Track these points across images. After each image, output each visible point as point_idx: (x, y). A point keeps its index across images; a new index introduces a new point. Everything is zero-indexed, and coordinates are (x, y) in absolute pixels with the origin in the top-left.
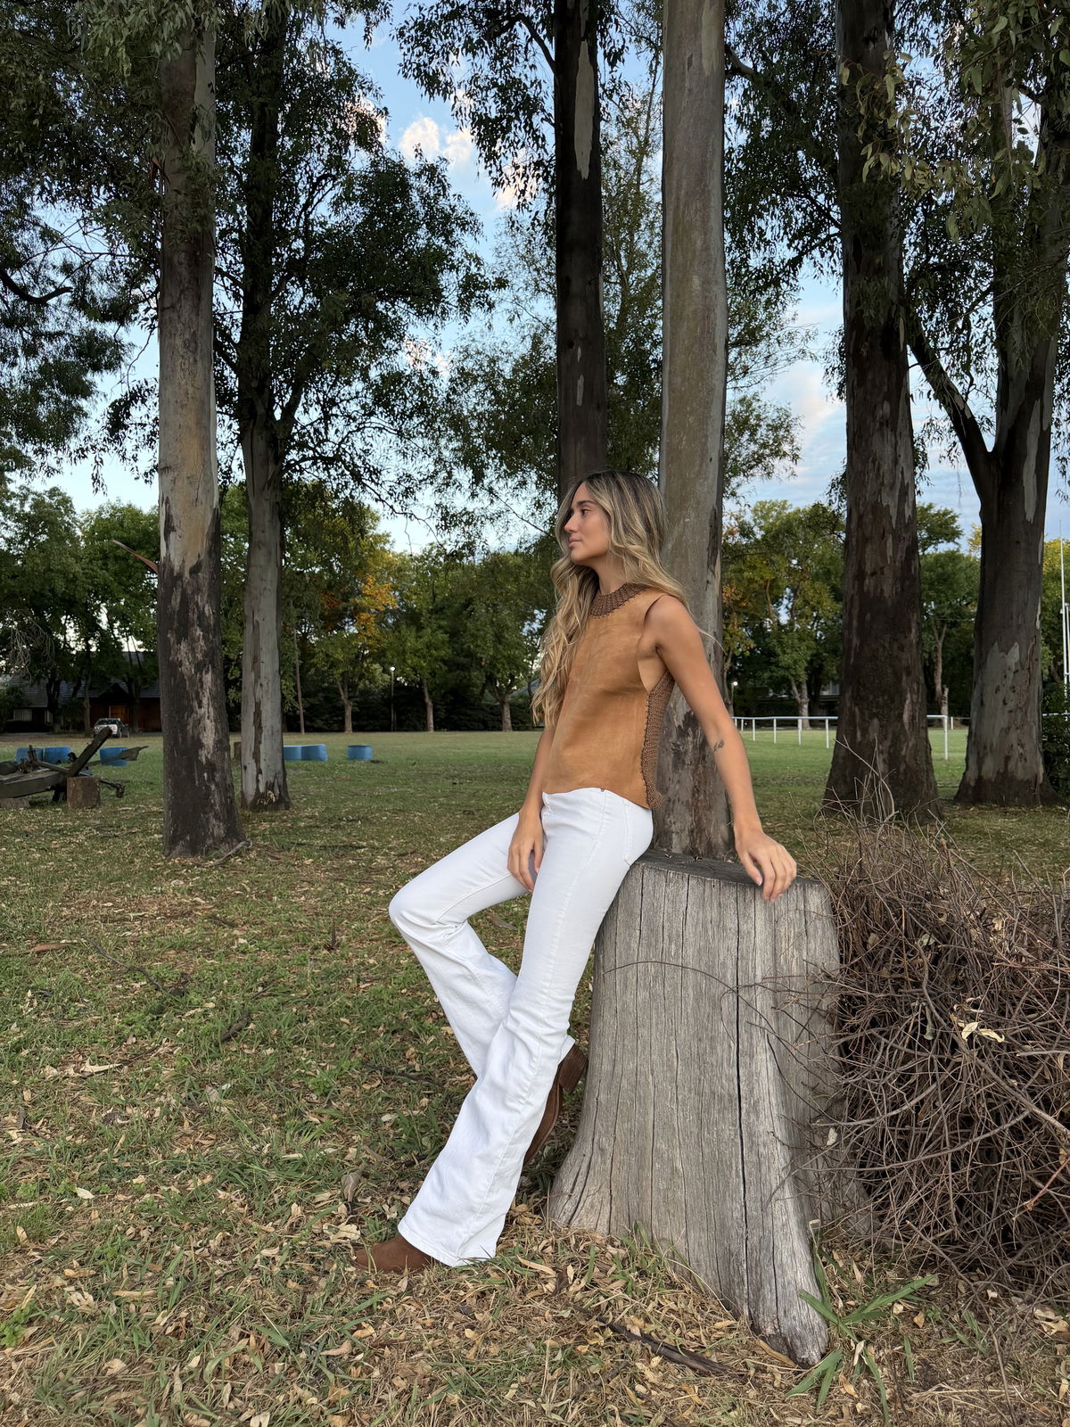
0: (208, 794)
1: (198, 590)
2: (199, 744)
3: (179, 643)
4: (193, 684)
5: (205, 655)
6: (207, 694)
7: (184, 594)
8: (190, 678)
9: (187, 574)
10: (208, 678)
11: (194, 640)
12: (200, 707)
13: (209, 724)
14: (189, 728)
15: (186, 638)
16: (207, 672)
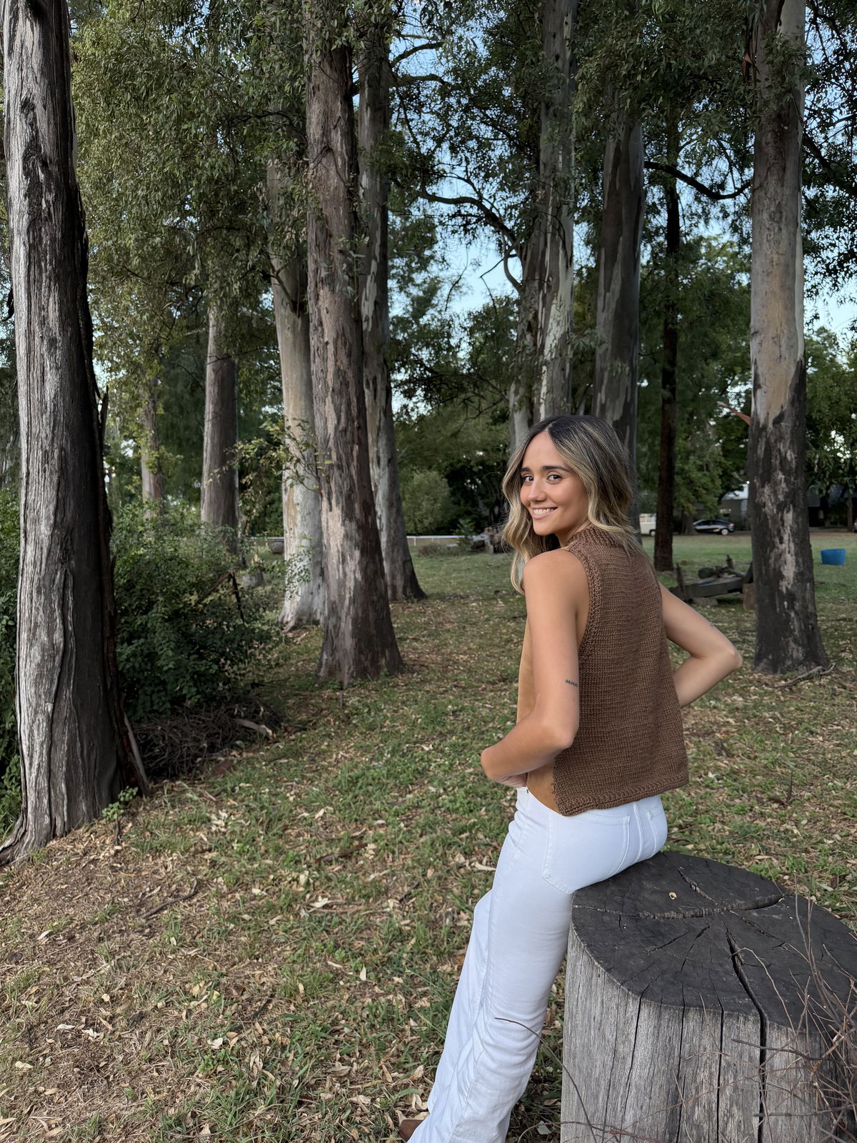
0: (788, 620)
1: (780, 438)
2: (780, 576)
3: (763, 487)
4: (775, 522)
5: (786, 497)
6: (788, 530)
7: (768, 443)
8: (773, 518)
9: (770, 425)
10: (789, 517)
11: (776, 484)
12: (781, 542)
13: (790, 558)
14: (771, 561)
15: (769, 482)
16: (788, 512)
